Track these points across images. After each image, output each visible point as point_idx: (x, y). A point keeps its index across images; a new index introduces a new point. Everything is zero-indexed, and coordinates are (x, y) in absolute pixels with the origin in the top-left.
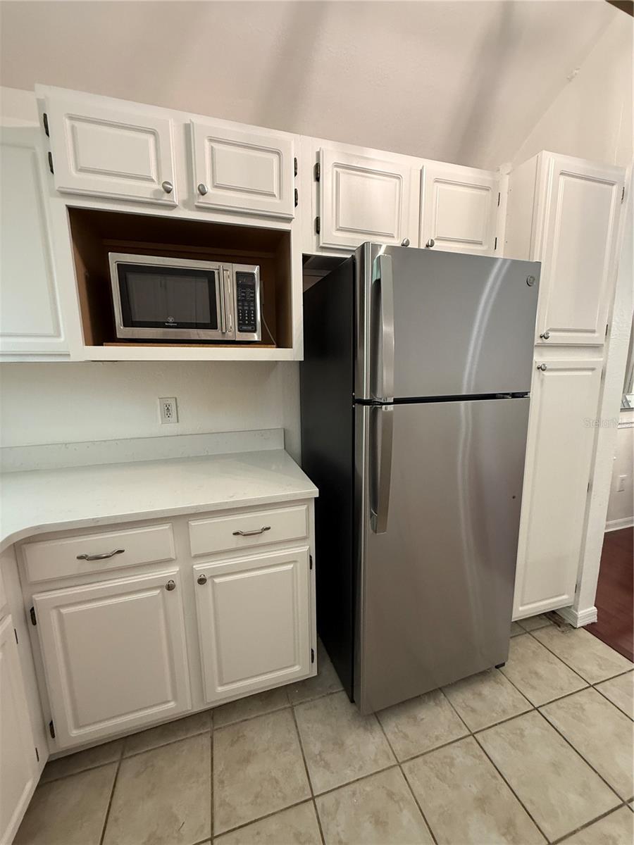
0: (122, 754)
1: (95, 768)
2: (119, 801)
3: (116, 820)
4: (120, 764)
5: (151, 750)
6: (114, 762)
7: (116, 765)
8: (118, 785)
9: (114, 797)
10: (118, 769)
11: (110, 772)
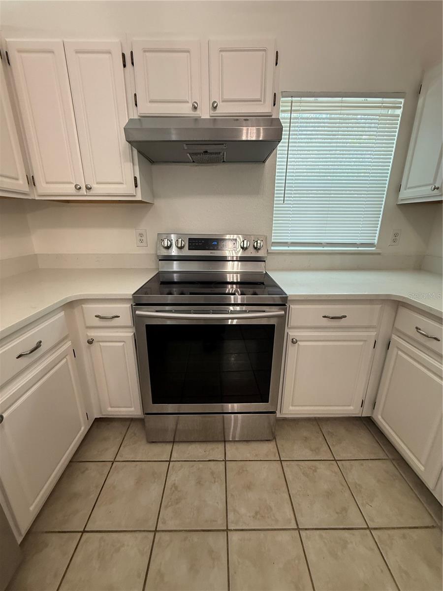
0: (393, 459)
1: (381, 447)
2: (370, 463)
3: (362, 465)
4: (387, 459)
5: (405, 479)
6: (388, 456)
7: (386, 458)
8: (377, 461)
9: (371, 461)
10: (384, 459)
11: (382, 455)
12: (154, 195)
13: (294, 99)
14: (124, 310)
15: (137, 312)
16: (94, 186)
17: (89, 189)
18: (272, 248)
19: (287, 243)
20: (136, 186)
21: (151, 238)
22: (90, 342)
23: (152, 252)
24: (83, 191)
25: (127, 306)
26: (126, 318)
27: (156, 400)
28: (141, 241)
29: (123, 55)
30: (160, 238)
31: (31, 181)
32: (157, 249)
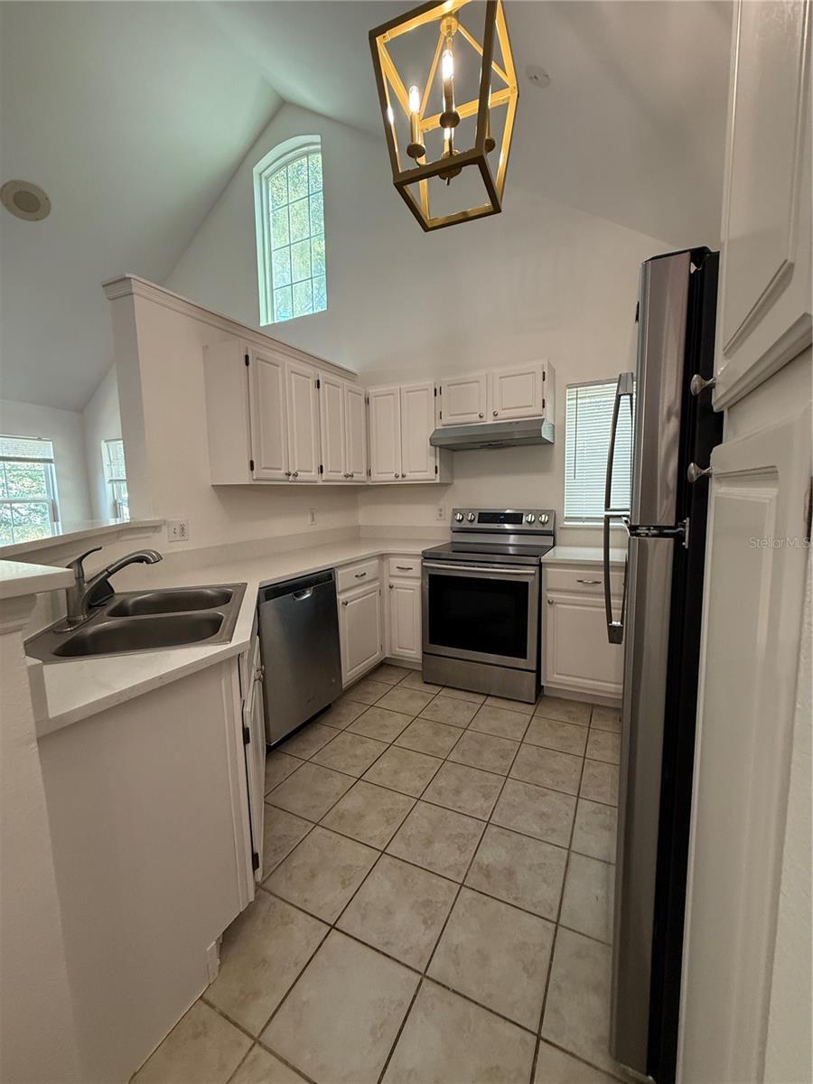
12: (453, 477)
13: (579, 389)
14: (416, 564)
15: (424, 564)
16: (408, 474)
17: (403, 476)
18: (566, 523)
19: (581, 518)
20: (436, 472)
21: (449, 513)
22: (391, 587)
23: (449, 525)
24: (400, 478)
25: (419, 561)
26: (417, 571)
27: (432, 642)
28: (441, 515)
29: (435, 390)
30: (455, 512)
31: (369, 473)
32: (452, 522)
